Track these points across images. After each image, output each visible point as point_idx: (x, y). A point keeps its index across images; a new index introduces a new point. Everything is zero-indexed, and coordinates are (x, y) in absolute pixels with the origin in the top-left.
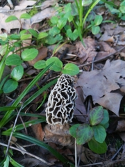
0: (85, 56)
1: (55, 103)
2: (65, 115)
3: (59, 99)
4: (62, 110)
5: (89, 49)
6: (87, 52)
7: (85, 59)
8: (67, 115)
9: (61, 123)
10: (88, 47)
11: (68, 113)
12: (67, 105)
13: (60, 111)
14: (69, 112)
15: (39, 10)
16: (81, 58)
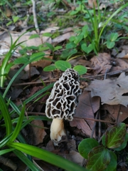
0: (99, 69)
1: (55, 94)
2: (65, 107)
3: (60, 90)
4: (62, 101)
5: (104, 63)
6: (102, 65)
7: (99, 71)
8: (67, 108)
9: (59, 115)
10: (103, 60)
11: (68, 106)
12: (68, 96)
13: (60, 101)
14: (70, 105)
15: (61, 34)
16: (95, 71)
